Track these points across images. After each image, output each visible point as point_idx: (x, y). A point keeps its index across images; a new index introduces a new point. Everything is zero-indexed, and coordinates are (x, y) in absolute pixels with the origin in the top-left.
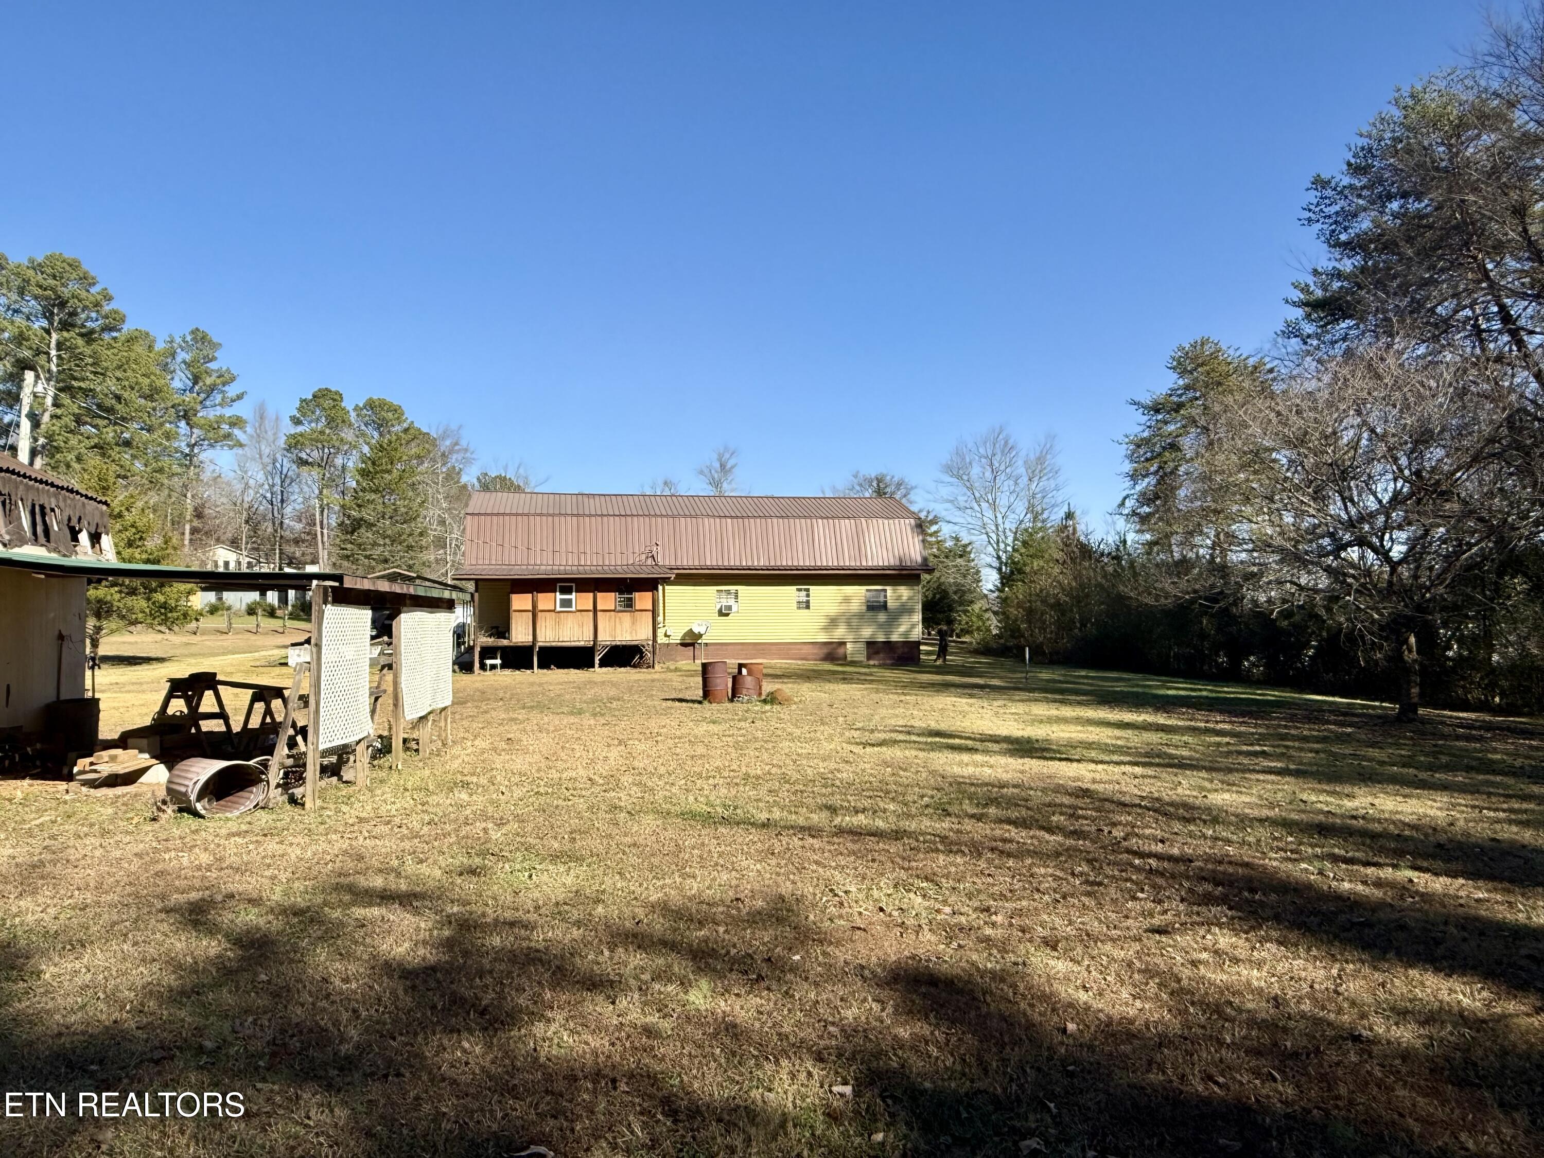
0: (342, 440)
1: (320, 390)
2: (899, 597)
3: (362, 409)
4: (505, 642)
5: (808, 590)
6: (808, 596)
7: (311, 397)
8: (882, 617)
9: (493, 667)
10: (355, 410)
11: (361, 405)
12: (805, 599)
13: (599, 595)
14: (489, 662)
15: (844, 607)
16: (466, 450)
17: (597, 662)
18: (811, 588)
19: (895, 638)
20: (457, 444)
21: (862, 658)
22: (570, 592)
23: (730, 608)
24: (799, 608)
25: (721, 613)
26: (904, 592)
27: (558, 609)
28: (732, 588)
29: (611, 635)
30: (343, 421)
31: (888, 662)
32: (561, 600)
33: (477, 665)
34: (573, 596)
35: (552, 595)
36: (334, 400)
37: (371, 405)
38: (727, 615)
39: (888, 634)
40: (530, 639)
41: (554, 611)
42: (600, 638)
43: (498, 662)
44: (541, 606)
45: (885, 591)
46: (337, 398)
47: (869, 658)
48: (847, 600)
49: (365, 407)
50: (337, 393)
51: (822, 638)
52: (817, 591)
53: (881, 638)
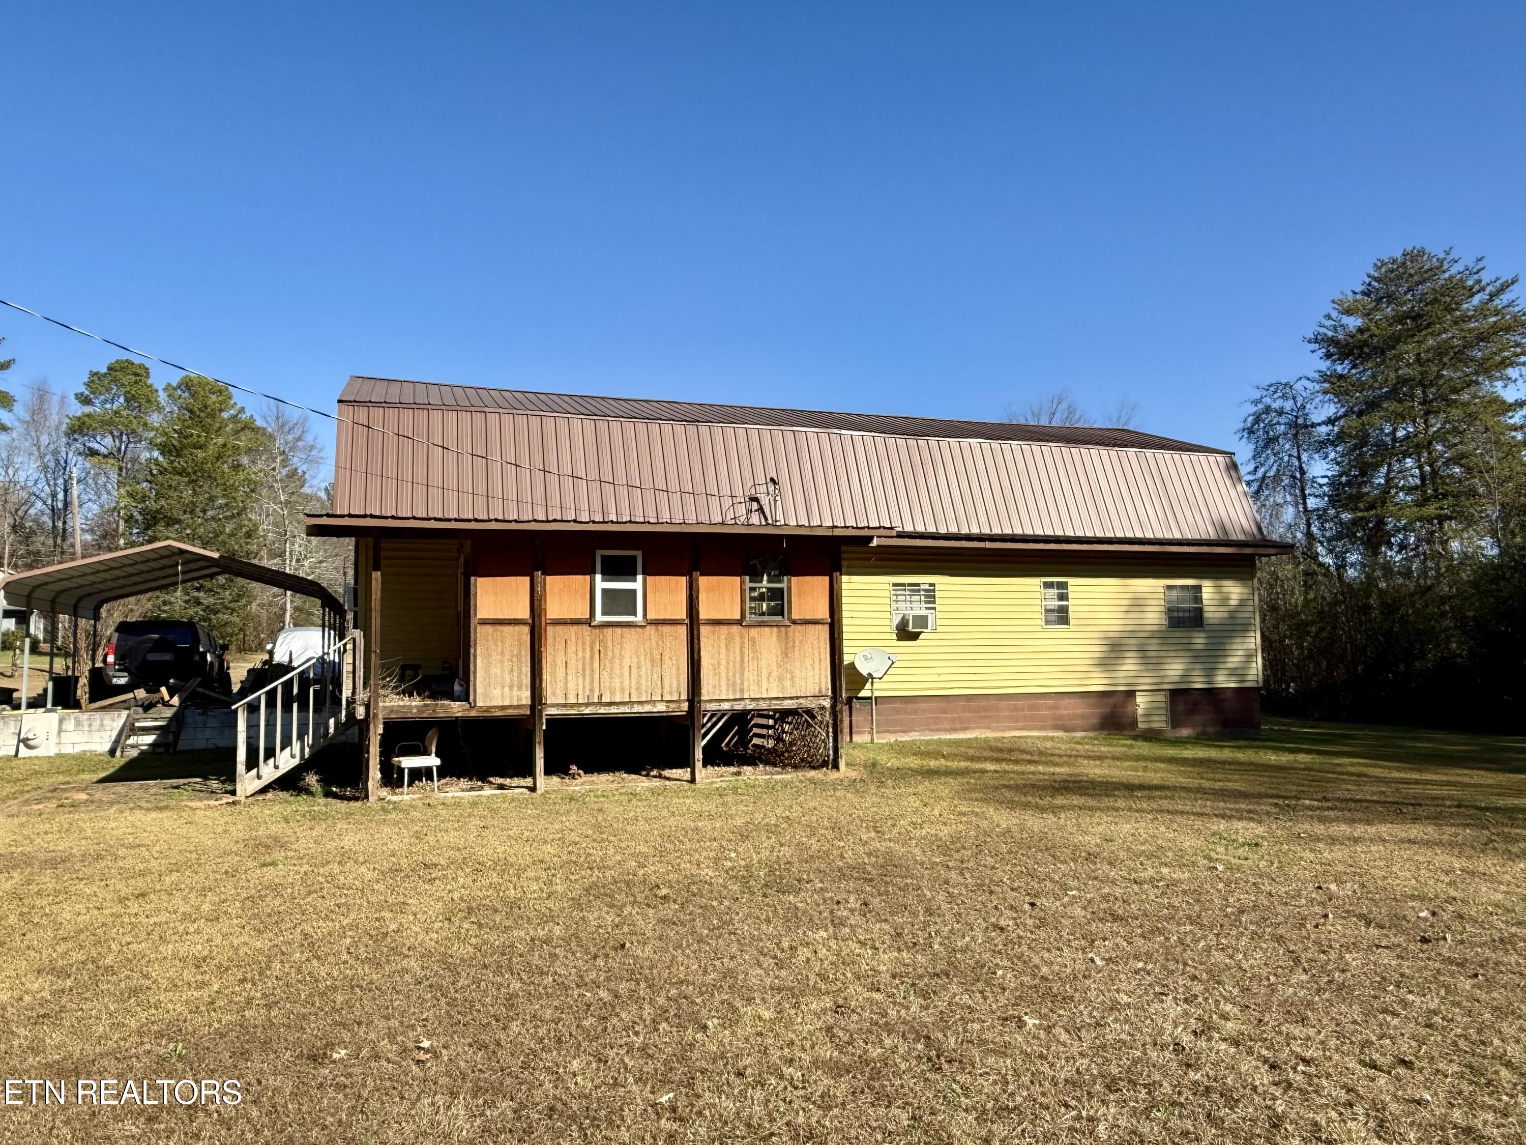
0: (145, 424)
1: (117, 362)
2: (1224, 600)
3: (175, 389)
4: (456, 709)
5: (1064, 586)
6: (1063, 597)
7: (104, 370)
8: (1199, 640)
9: (417, 774)
10: (165, 390)
11: (175, 384)
12: (1055, 603)
13: (704, 582)
14: (408, 763)
15: (1131, 623)
16: (312, 447)
17: (699, 755)
18: (1071, 581)
19: (1223, 681)
20: (299, 439)
21: (1160, 722)
22: (630, 574)
23: (922, 621)
24: (1047, 622)
25: (905, 633)
26: (1235, 590)
27: (599, 617)
28: (924, 580)
29: (731, 685)
30: (149, 401)
31: (1211, 730)
32: (605, 592)
33: (375, 774)
34: (637, 584)
35: (581, 581)
36: (136, 374)
37: (187, 385)
38: (915, 636)
39: (1210, 673)
40: (525, 697)
41: (588, 622)
42: (707, 692)
43: (432, 761)
44: (554, 609)
45: (1199, 588)
46: (140, 373)
47: (1175, 722)
48: (1137, 605)
49: (179, 387)
50: (141, 366)
51: (1097, 683)
52: (1079, 587)
53: (1199, 684)
